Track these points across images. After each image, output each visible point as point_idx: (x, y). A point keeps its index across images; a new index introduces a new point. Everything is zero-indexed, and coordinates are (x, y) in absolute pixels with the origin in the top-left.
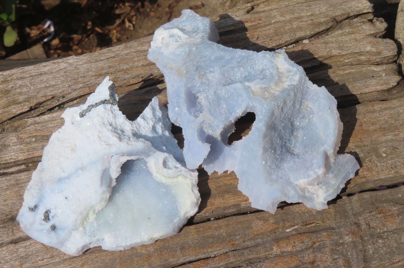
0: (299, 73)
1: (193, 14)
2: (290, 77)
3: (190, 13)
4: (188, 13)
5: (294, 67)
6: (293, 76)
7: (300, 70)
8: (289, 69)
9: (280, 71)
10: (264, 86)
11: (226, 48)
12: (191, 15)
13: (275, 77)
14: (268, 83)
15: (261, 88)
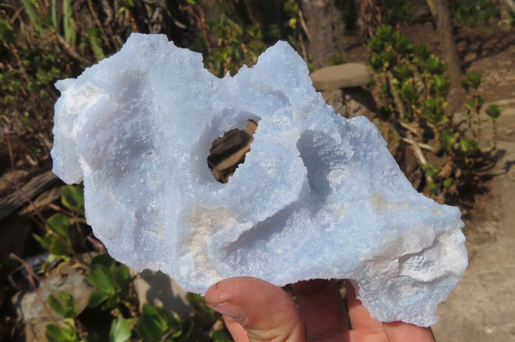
0: (184, 278)
1: (416, 321)
2: (193, 266)
3: (422, 320)
4: (426, 320)
5: (196, 285)
6: (190, 271)
7: (184, 286)
8: (202, 281)
9: (215, 272)
10: (220, 232)
11: (314, 277)
12: (419, 318)
13: (213, 257)
14: (217, 241)
15: (221, 227)
